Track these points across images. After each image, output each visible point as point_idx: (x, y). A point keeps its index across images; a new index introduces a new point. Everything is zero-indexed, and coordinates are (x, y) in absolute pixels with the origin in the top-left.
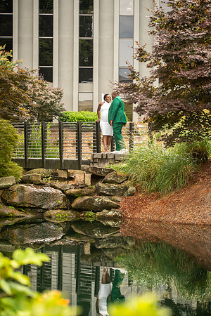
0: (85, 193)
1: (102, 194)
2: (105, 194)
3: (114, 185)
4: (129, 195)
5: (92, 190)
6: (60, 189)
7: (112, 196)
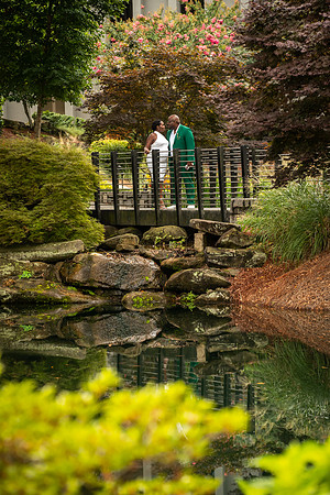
0: (188, 263)
1: (211, 265)
2: (216, 265)
3: (231, 250)
4: (256, 266)
5: (201, 259)
6: (153, 259)
7: (226, 267)
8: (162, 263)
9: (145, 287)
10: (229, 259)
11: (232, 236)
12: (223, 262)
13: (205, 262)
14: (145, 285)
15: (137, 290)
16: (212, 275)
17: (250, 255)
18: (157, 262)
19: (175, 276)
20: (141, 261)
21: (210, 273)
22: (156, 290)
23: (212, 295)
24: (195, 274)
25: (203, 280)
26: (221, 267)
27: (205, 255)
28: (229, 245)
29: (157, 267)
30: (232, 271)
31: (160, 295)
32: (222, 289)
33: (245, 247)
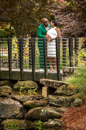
0: (39, 104)
1: (51, 105)
2: (54, 106)
3: (62, 97)
4: (76, 106)
5: (45, 102)
6: (19, 101)
7: (60, 107)
8: (24, 104)
9: (14, 117)
10: (61, 102)
11: (63, 89)
12: (58, 103)
13: (48, 103)
14: (14, 116)
15: (10, 118)
16: (52, 111)
17: (73, 100)
18: (21, 103)
19: (31, 111)
20: (12, 102)
21: (50, 110)
22: (20, 119)
23: (52, 123)
24: (42, 110)
25: (47, 114)
26: (57, 107)
27: (48, 100)
28: (61, 94)
29: (21, 106)
30: (63, 109)
31: (23, 122)
32: (57, 119)
33: (70, 96)
